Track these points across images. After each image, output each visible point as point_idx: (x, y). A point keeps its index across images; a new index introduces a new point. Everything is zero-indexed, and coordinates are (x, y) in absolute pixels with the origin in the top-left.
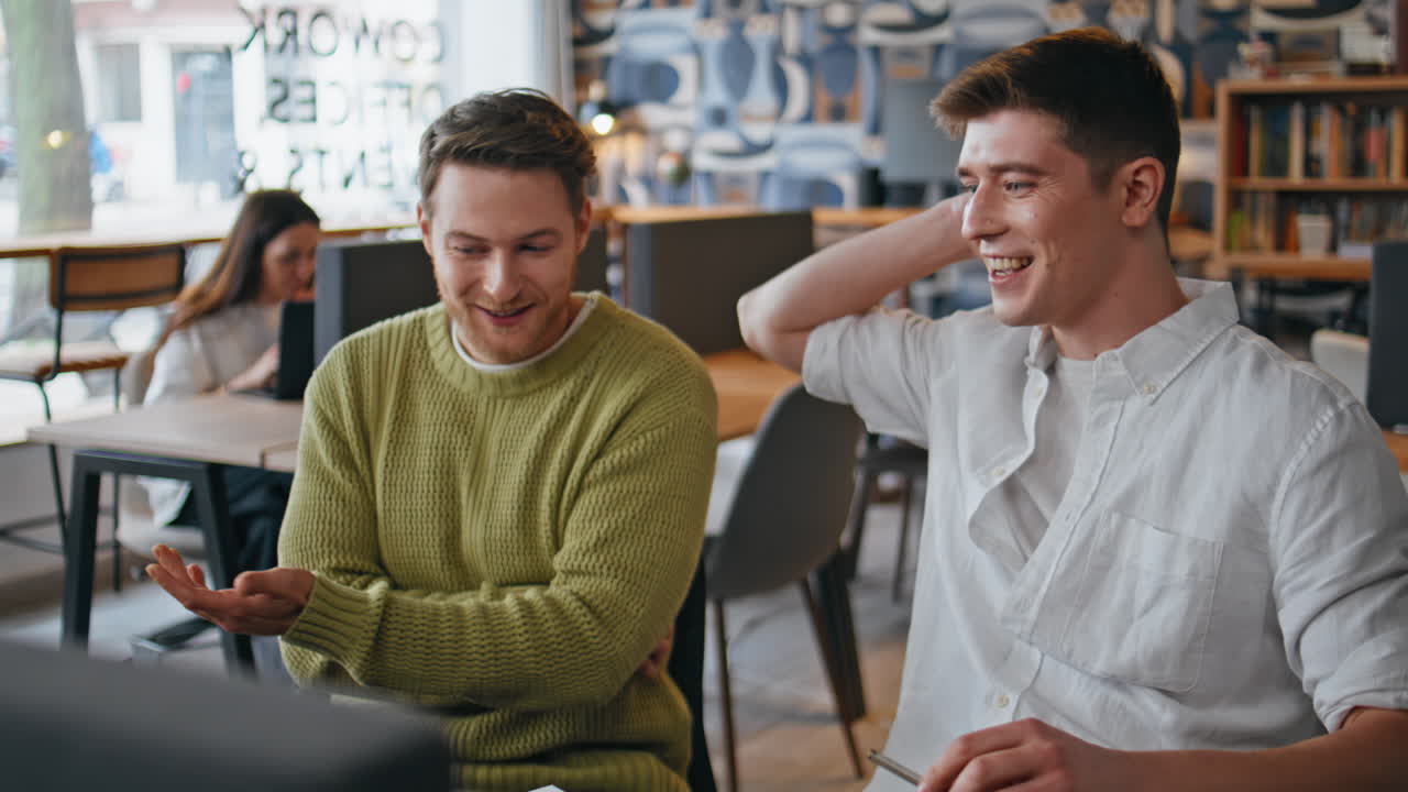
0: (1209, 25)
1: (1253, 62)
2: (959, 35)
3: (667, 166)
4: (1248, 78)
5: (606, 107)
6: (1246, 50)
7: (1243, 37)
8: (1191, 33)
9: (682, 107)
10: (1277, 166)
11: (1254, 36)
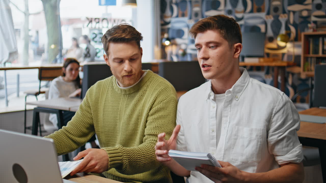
0: (302, 20)
1: (311, 28)
2: (245, 23)
3: (180, 52)
4: (310, 32)
5: (168, 39)
6: (309, 25)
7: (309, 23)
8: (298, 22)
9: (185, 39)
10: (316, 52)
11: (312, 22)
